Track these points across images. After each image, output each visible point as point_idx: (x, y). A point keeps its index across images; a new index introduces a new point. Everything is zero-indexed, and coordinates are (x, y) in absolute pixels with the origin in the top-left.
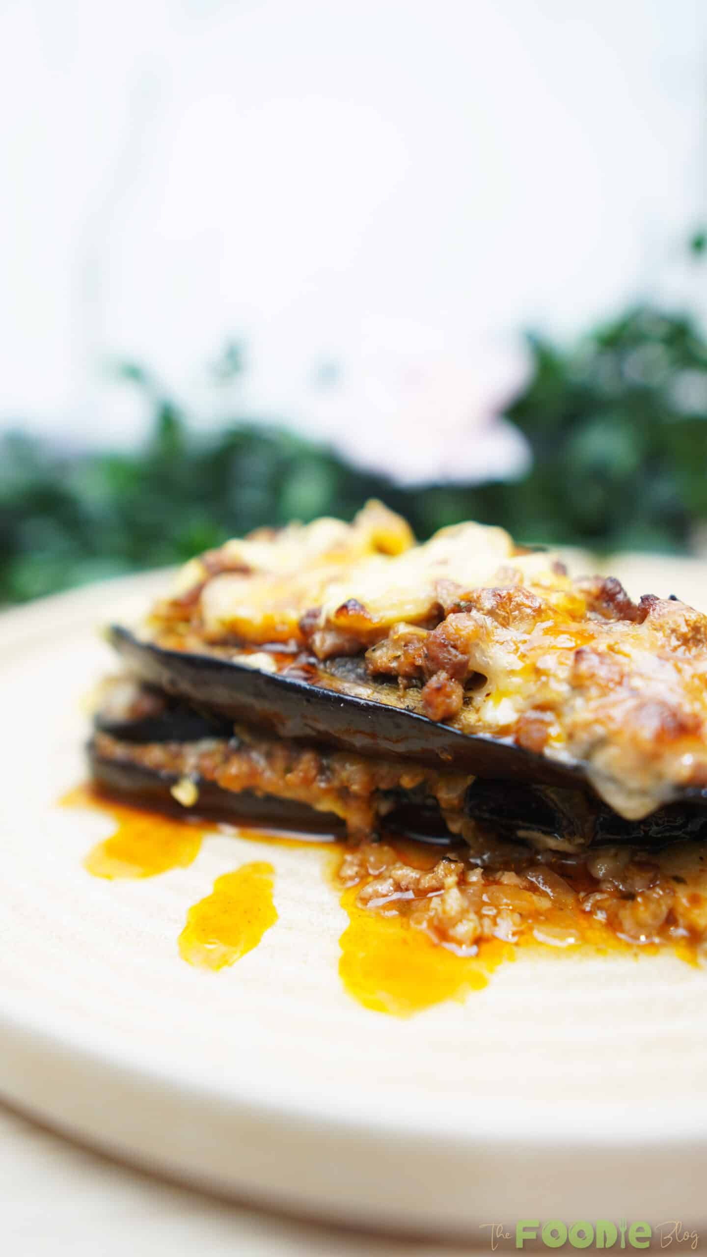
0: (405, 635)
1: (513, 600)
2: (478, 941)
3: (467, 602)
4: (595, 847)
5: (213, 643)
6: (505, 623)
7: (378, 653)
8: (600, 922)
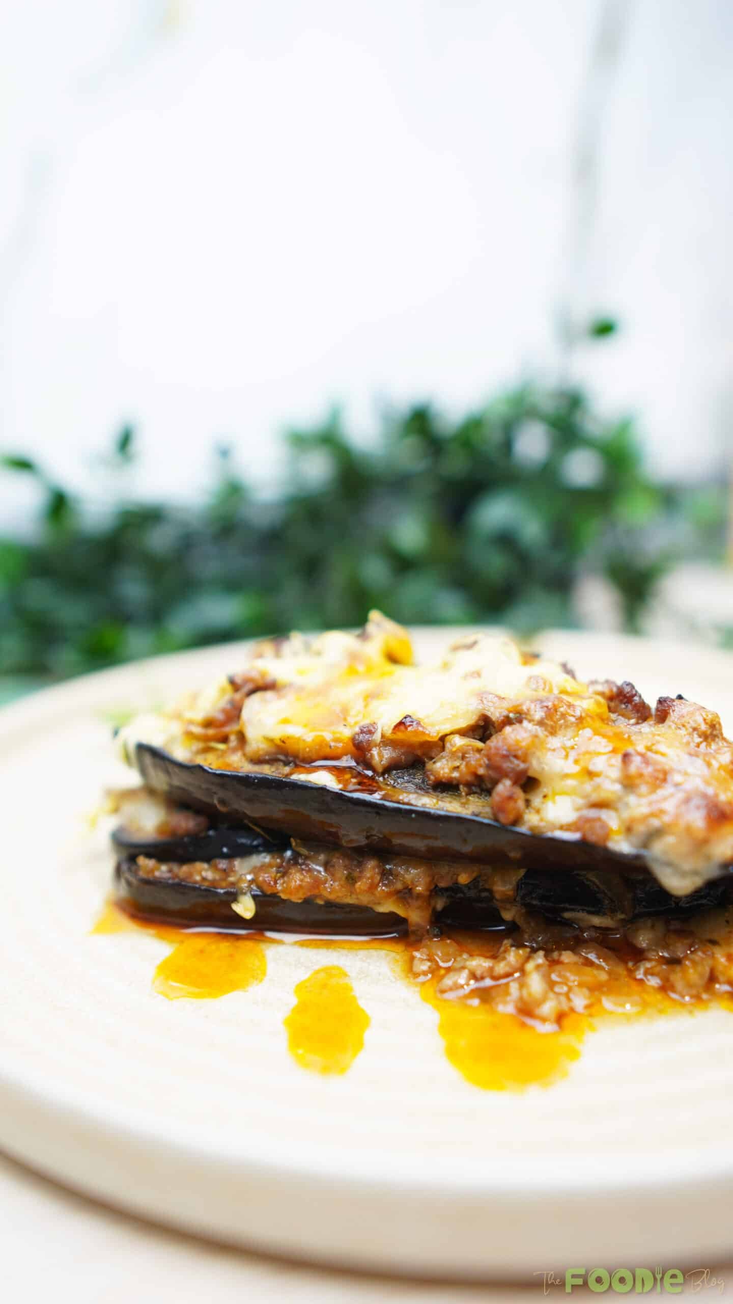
0: (462, 746)
1: (558, 710)
2: (560, 1018)
3: (515, 714)
4: (633, 920)
5: (258, 761)
6: (553, 732)
7: (438, 765)
8: (653, 987)
